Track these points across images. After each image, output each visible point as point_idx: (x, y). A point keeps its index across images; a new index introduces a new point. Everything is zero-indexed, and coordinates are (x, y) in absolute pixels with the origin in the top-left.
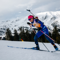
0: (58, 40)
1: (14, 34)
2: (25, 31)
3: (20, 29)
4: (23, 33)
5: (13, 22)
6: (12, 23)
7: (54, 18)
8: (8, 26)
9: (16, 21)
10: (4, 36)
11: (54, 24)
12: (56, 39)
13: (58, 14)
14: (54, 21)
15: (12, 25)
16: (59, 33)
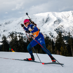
0: (63, 51)
2: (18, 39)
4: (15, 41)
5: (0, 25)
7: (59, 21)
11: (58, 29)
12: (60, 50)
13: (63, 16)
14: (58, 26)
16: (65, 41)
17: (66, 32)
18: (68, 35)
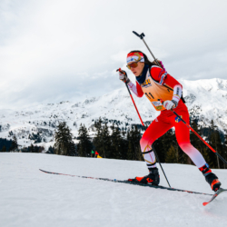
1: (78, 138)
2: (111, 132)
3: (98, 125)
4: (103, 136)
5: (77, 105)
6: (75, 108)
8: (65, 117)
9: (87, 102)
10: (52, 144)
15: (74, 113)
16: (204, 138)
17: (207, 120)
18: (210, 125)
